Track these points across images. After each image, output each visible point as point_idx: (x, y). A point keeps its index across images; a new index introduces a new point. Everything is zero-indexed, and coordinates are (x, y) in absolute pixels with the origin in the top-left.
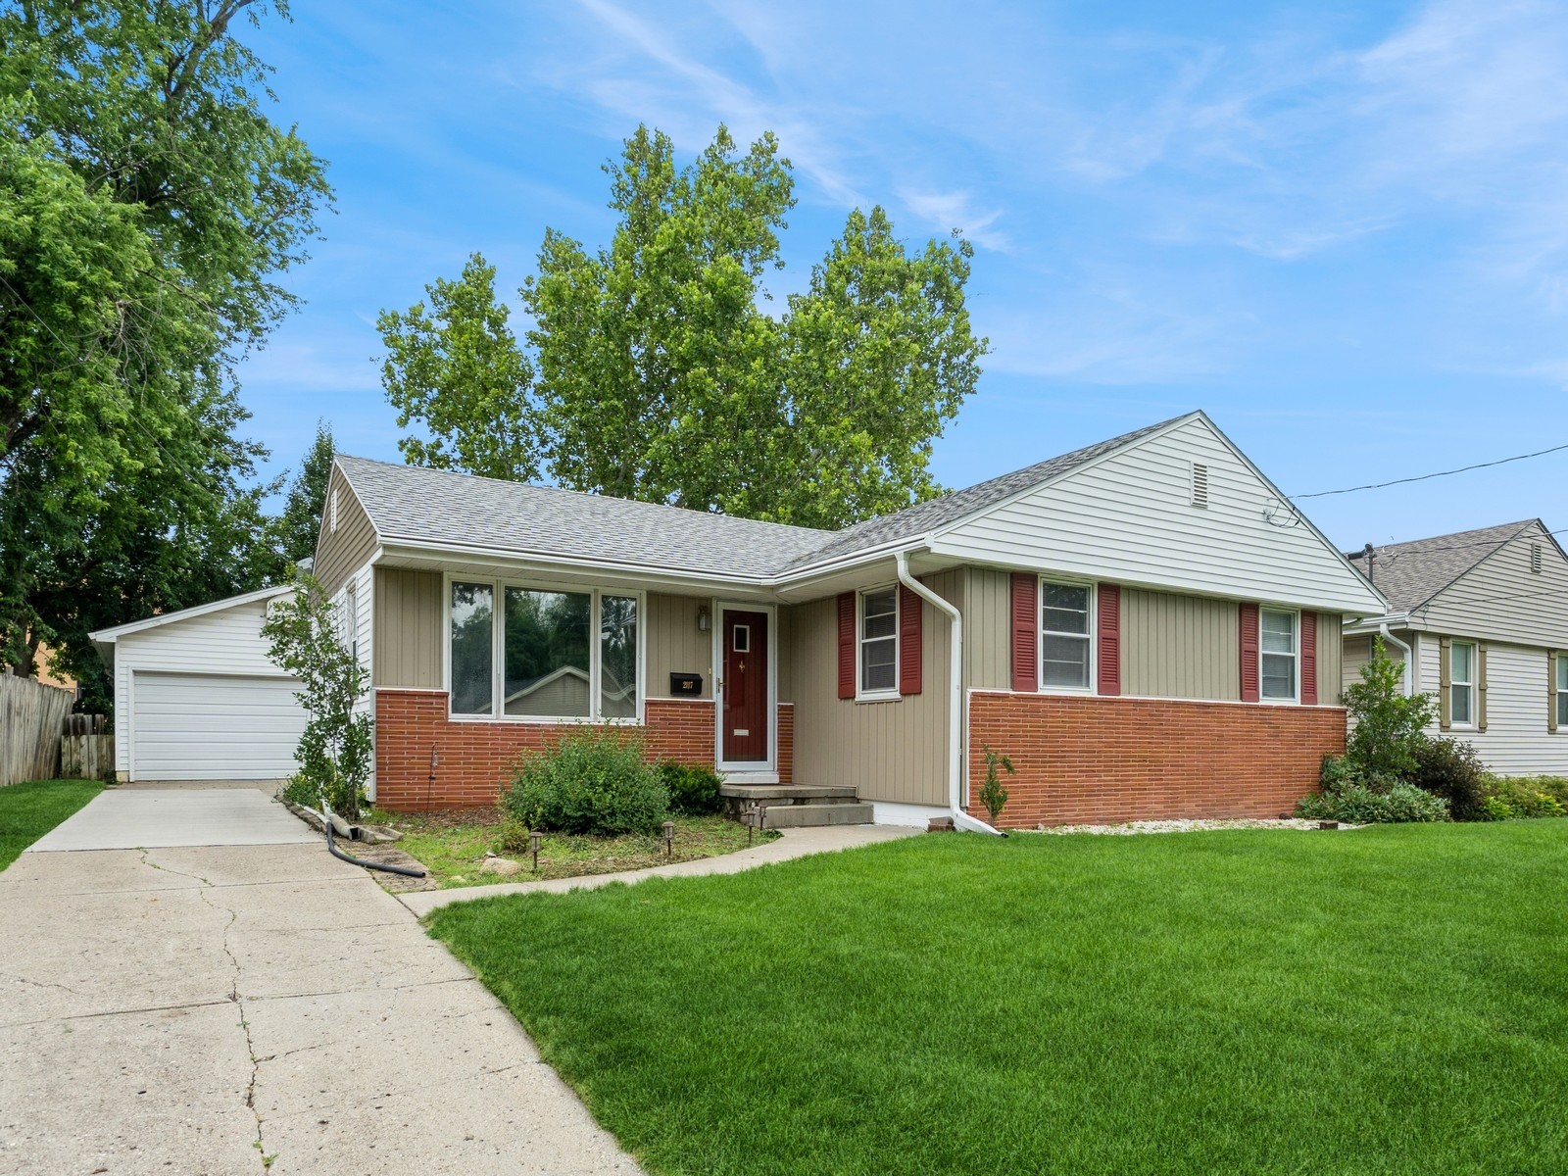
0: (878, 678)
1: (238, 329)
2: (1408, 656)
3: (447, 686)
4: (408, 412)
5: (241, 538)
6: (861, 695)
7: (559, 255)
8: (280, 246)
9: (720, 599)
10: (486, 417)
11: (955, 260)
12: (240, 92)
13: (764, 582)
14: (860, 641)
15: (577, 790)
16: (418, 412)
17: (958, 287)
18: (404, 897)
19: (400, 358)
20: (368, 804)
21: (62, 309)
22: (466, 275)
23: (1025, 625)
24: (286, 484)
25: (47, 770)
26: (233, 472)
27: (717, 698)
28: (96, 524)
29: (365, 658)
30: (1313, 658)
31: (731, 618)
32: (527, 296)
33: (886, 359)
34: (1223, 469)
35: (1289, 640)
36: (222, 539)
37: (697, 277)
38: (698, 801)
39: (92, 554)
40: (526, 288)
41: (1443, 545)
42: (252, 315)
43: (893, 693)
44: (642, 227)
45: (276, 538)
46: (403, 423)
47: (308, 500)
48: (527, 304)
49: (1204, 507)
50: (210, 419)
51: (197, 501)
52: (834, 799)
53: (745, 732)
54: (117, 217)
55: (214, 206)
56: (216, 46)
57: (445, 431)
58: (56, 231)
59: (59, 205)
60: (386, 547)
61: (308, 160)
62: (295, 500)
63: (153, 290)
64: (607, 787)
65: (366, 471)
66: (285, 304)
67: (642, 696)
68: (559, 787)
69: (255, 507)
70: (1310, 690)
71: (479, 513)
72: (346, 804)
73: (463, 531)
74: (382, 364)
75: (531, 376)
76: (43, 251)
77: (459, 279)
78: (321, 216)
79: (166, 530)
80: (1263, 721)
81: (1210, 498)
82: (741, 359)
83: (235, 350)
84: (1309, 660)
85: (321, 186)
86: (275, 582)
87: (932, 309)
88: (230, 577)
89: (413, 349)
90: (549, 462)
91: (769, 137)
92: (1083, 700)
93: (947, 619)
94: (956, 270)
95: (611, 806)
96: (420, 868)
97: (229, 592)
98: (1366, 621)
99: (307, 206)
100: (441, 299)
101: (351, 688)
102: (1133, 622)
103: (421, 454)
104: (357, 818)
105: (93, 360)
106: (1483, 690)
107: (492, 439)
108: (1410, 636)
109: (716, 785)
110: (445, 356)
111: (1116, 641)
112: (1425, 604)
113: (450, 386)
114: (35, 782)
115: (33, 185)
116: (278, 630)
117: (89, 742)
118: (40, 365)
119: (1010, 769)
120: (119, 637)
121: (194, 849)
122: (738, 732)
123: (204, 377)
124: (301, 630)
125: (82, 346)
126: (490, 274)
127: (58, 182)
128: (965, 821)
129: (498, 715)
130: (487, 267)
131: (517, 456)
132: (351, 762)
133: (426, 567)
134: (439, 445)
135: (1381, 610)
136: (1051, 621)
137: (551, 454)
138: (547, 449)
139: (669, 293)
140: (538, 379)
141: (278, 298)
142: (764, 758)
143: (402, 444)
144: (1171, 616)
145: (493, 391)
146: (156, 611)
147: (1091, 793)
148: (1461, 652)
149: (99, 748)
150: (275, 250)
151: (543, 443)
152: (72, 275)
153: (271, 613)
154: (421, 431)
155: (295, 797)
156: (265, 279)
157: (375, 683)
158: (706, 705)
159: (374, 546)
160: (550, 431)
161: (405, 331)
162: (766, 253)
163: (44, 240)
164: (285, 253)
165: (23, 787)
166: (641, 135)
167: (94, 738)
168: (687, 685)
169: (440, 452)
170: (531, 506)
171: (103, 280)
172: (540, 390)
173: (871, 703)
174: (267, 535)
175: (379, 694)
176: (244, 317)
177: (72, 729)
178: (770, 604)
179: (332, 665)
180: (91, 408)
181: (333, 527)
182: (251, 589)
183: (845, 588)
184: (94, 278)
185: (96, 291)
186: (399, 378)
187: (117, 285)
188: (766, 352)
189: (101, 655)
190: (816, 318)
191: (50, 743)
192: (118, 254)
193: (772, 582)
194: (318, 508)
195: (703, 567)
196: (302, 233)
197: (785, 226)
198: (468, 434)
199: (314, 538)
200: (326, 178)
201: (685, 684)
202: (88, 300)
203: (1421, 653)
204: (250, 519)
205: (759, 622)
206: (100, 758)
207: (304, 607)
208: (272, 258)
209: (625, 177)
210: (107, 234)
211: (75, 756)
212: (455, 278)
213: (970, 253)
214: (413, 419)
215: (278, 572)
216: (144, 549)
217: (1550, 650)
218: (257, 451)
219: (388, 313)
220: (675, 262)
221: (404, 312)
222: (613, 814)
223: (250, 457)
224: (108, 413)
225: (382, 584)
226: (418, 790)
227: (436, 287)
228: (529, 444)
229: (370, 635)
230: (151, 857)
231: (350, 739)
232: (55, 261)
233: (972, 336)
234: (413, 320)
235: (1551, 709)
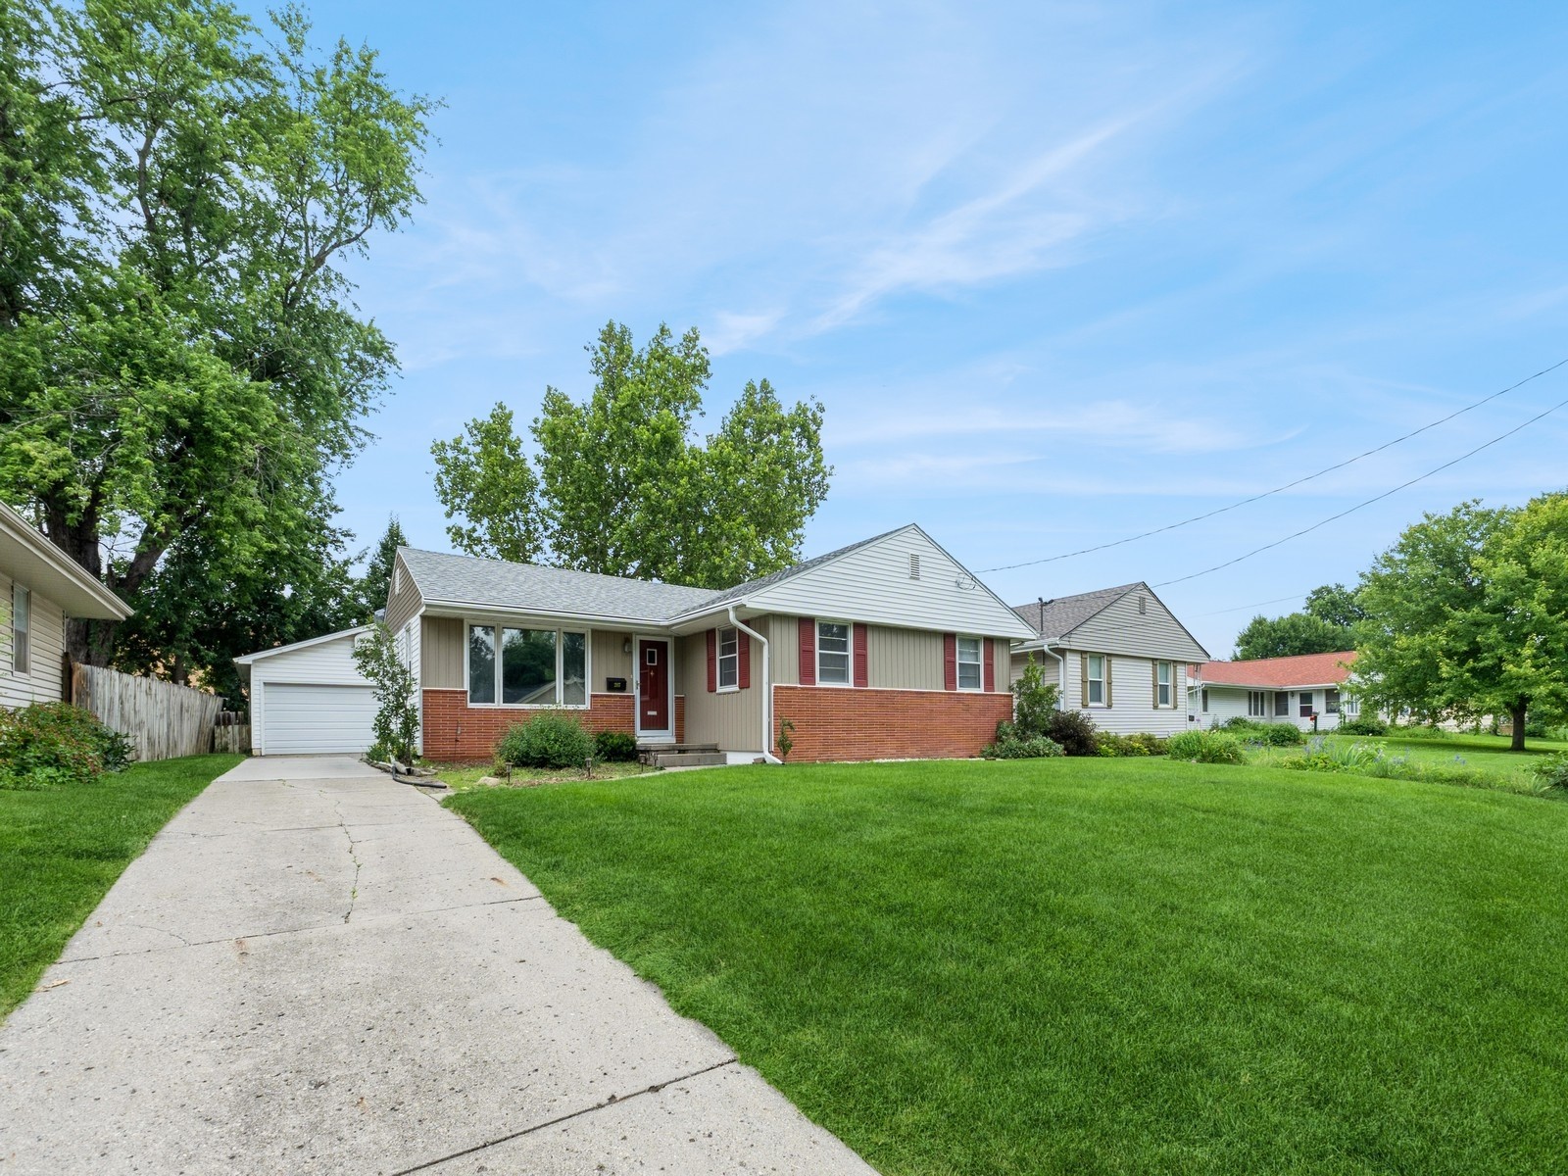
0: (727, 680)
1: (333, 454)
2: (1062, 663)
3: (466, 687)
4: (452, 508)
5: (336, 593)
6: (720, 689)
7: (557, 405)
8: (363, 399)
9: (638, 634)
10: (507, 512)
11: (814, 415)
12: (334, 303)
13: (661, 624)
14: (718, 658)
15: (538, 743)
16: (460, 508)
17: (815, 432)
18: (432, 795)
19: (447, 472)
20: (419, 757)
21: (220, 451)
22: (492, 416)
23: (807, 648)
24: (367, 556)
25: (205, 748)
26: (330, 548)
27: (637, 692)
28: (233, 585)
29: (416, 672)
30: (992, 665)
31: (644, 645)
32: (535, 431)
33: (769, 480)
34: (930, 558)
35: (977, 654)
36: (322, 593)
37: (646, 423)
38: (621, 753)
39: (230, 605)
40: (534, 425)
41: (1097, 596)
42: (343, 446)
43: (735, 688)
44: (612, 385)
45: (361, 593)
46: (449, 515)
47: (383, 567)
48: (535, 436)
49: (918, 579)
50: (314, 513)
51: (306, 569)
52: (704, 750)
53: (654, 713)
54: (254, 391)
55: (316, 378)
56: (320, 271)
57: (478, 521)
58: (215, 401)
59: (217, 385)
60: (427, 605)
61: (382, 343)
62: (373, 567)
63: (278, 435)
64: (556, 741)
65: (417, 558)
66: (366, 439)
67: (589, 691)
68: (528, 742)
69: (346, 572)
70: (990, 683)
71: (487, 583)
72: (404, 756)
73: (476, 594)
74: (434, 476)
75: (537, 484)
76: (207, 414)
77: (487, 419)
78: (391, 378)
79: (283, 588)
80: (959, 702)
81: (921, 573)
82: (672, 478)
83: (331, 468)
84: (989, 667)
85: (391, 360)
86: (361, 623)
87: (800, 444)
88: (329, 621)
89: (456, 466)
90: (551, 541)
91: (694, 330)
92: (844, 690)
93: (761, 645)
94: (814, 420)
95: (559, 751)
96: (443, 784)
97: (327, 631)
98: (1027, 644)
99: (381, 374)
100: (475, 432)
101: (406, 689)
102: (875, 645)
103: (462, 536)
104: (411, 764)
105: (239, 481)
106: (1110, 684)
107: (511, 526)
108: (1062, 652)
109: (633, 743)
110: (479, 470)
111: (865, 656)
112: (1070, 633)
113: (482, 491)
114: (198, 754)
115: (198, 371)
116: (362, 654)
117: (233, 730)
118: (203, 486)
119: (792, 728)
120: (254, 661)
121: (313, 780)
122: (649, 713)
123: (311, 488)
124: (377, 655)
125: (232, 475)
126: (509, 416)
127: (214, 370)
128: (771, 758)
129: (499, 703)
130: (507, 411)
131: (529, 538)
132: (407, 731)
133: (453, 616)
134: (474, 530)
135: (1034, 637)
136: (824, 645)
137: (550, 537)
138: (549, 533)
139: (628, 433)
140: (543, 485)
141: (362, 435)
142: (666, 728)
143: (449, 530)
144: (900, 642)
145: (511, 495)
146: (276, 644)
147: (849, 743)
148: (1097, 662)
149: (240, 733)
150: (359, 402)
151: (546, 529)
152: (226, 428)
153: (358, 645)
154: (462, 520)
155: (374, 757)
156: (351, 423)
157: (422, 685)
158: (628, 697)
159: (420, 605)
160: (550, 522)
161: (450, 454)
162: (694, 406)
163: (208, 408)
164: (366, 405)
165: (191, 757)
166: (611, 326)
167: (237, 727)
168: (617, 685)
169: (475, 535)
170: (521, 578)
171: (245, 431)
172: (544, 494)
173: (725, 694)
174: (353, 591)
175: (424, 691)
176: (338, 447)
177: (222, 721)
178: (670, 636)
179: (394, 675)
180: (240, 513)
181: (397, 591)
182: (342, 629)
183: (710, 627)
184: (240, 430)
185: (241, 438)
186: (446, 485)
187: (254, 434)
188: (691, 473)
189: (240, 673)
190: (721, 452)
191: (206, 731)
192: (255, 414)
193: (666, 623)
194: (389, 573)
195: (625, 615)
196: (378, 390)
197: (707, 388)
198: (494, 523)
199: (387, 593)
200: (395, 355)
201: (616, 685)
202: (237, 444)
203: (1068, 662)
204: (342, 580)
205: (662, 647)
206: (241, 740)
207: (378, 641)
208: (357, 408)
209: (600, 354)
210: (247, 401)
211: (224, 739)
212: (485, 417)
213: (822, 410)
214: (456, 513)
215: (363, 616)
216: (267, 600)
217: (1153, 660)
218: (347, 535)
219: (439, 442)
220: (631, 412)
221: (449, 441)
222: (559, 756)
223: (342, 538)
224: (250, 516)
225: (426, 626)
226: (449, 748)
227: (472, 424)
228: (536, 530)
229: (419, 657)
230: (287, 783)
231: (406, 717)
232: (215, 420)
233: (822, 465)
234: (456, 447)
235: (1155, 692)
